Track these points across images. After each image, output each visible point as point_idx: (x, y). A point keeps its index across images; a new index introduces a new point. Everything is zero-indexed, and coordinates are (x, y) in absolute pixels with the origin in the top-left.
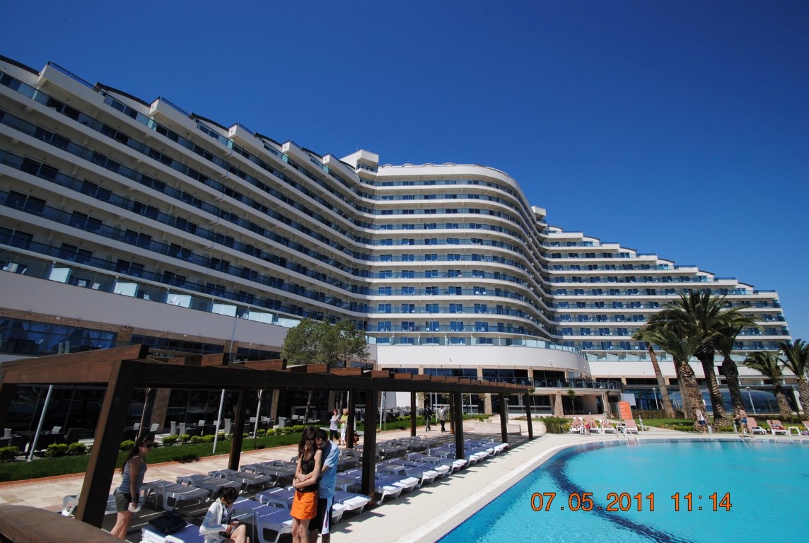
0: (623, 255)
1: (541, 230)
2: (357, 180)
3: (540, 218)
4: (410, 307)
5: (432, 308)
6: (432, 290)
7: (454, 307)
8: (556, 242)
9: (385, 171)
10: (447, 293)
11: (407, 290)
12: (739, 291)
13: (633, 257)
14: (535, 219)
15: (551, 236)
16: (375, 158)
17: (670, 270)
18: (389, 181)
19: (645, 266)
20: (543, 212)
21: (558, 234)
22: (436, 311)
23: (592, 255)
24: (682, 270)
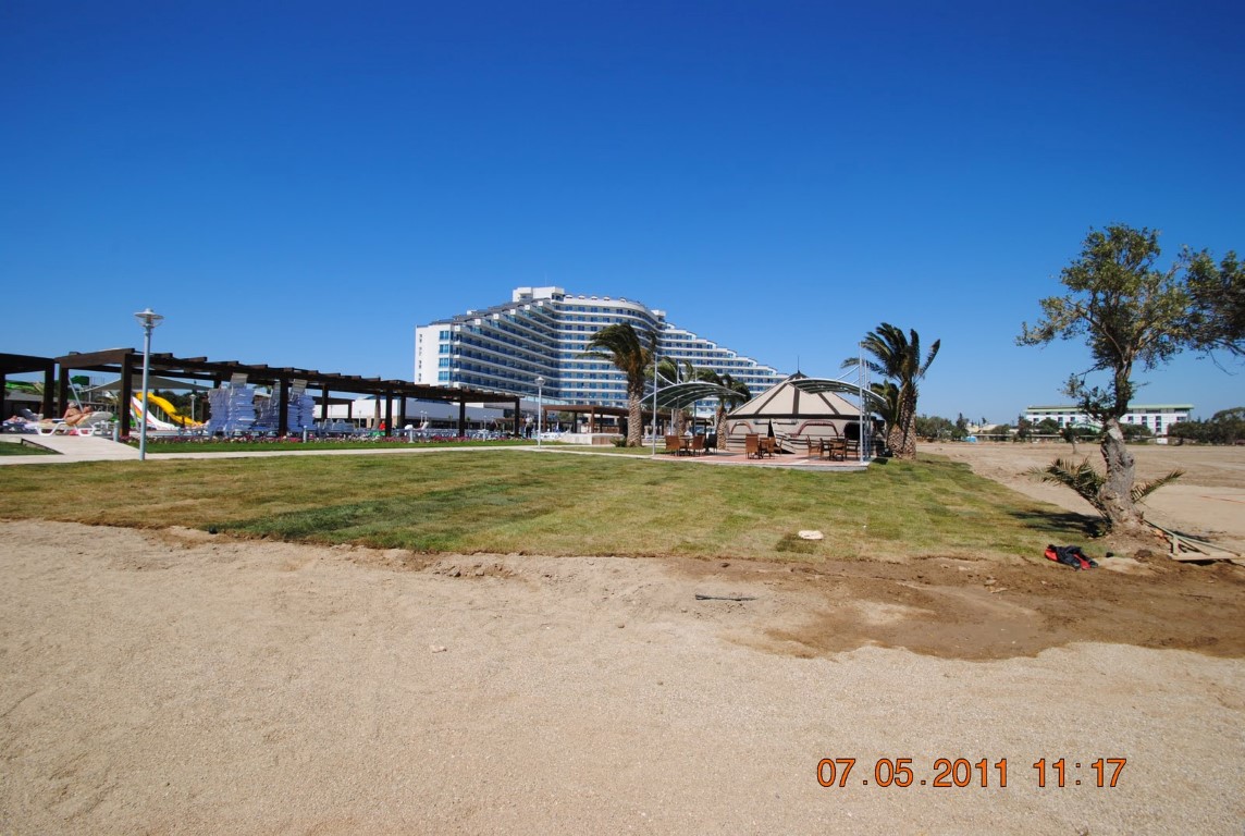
0: (708, 347)
1: (660, 327)
2: (553, 309)
3: (661, 318)
4: (582, 385)
5: (593, 386)
6: (593, 376)
7: (605, 386)
8: (669, 336)
9: (566, 301)
10: (601, 378)
11: (580, 375)
12: (767, 373)
13: (714, 349)
14: (657, 320)
15: (667, 331)
16: (562, 292)
17: (734, 358)
18: (569, 308)
19: (720, 355)
20: (663, 314)
21: (672, 330)
22: (595, 387)
23: (689, 345)
24: (740, 359)
